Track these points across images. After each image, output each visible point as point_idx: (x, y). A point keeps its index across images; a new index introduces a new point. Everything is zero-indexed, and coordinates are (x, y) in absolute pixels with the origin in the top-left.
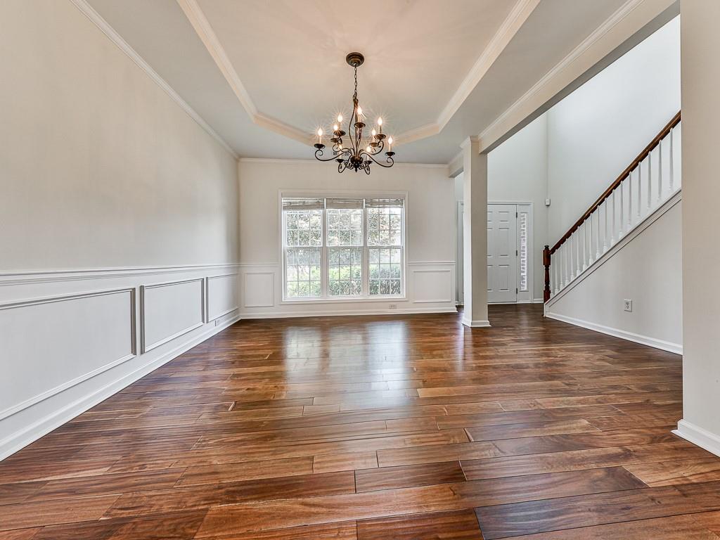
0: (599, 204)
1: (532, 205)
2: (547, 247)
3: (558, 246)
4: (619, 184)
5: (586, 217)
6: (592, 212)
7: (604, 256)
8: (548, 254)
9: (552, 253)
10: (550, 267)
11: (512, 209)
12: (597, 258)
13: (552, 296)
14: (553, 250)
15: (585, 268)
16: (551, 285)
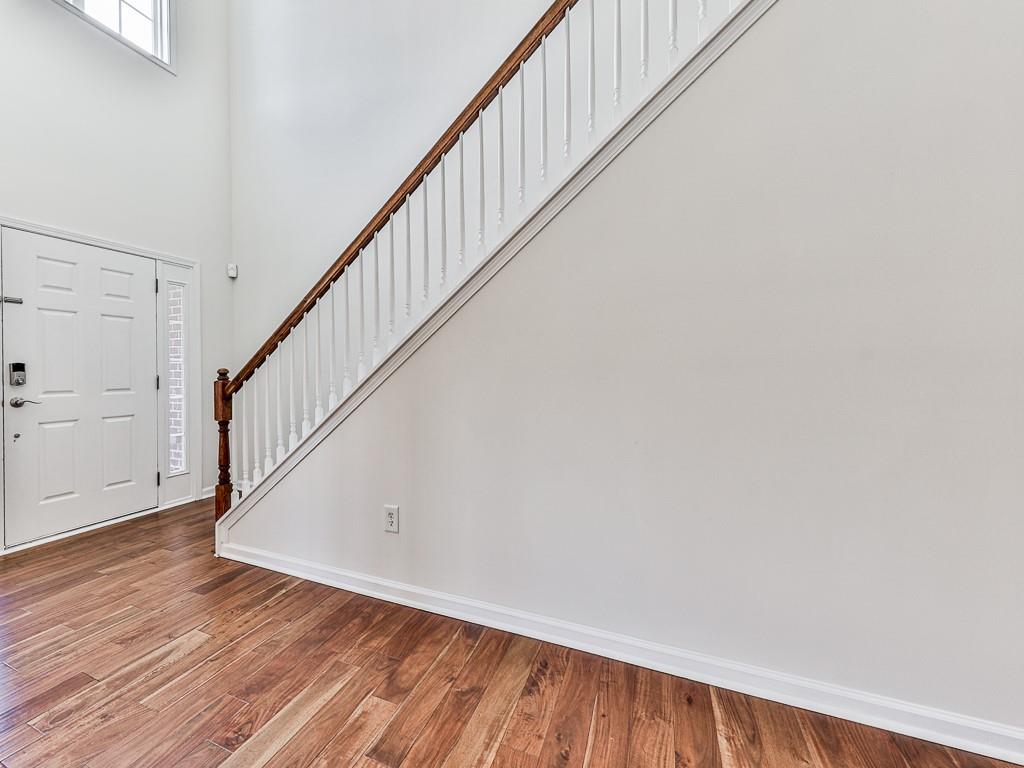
0: (335, 279)
1: (197, 267)
2: (223, 374)
3: (247, 373)
4: (370, 238)
5: (307, 305)
6: (321, 295)
7: (344, 403)
8: (226, 390)
9: (236, 390)
10: (232, 425)
11: (145, 270)
12: (332, 407)
13: (235, 500)
14: (238, 384)
15: (306, 432)
16: (233, 471)
